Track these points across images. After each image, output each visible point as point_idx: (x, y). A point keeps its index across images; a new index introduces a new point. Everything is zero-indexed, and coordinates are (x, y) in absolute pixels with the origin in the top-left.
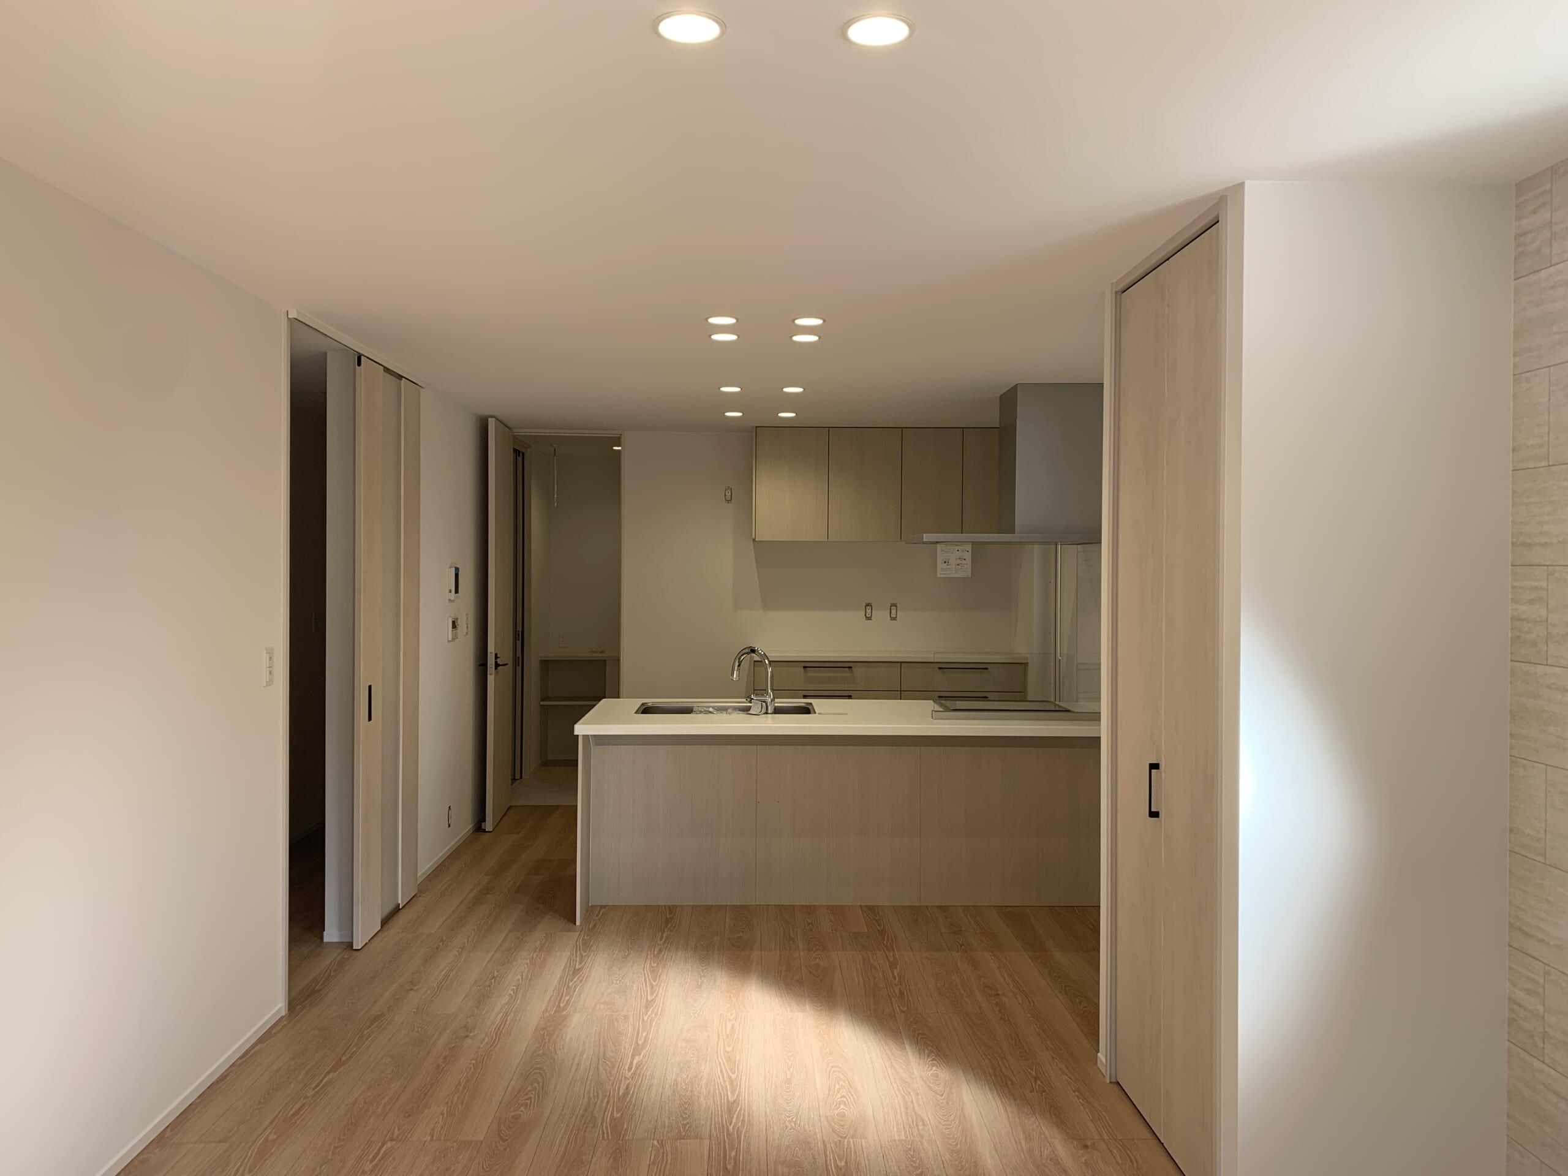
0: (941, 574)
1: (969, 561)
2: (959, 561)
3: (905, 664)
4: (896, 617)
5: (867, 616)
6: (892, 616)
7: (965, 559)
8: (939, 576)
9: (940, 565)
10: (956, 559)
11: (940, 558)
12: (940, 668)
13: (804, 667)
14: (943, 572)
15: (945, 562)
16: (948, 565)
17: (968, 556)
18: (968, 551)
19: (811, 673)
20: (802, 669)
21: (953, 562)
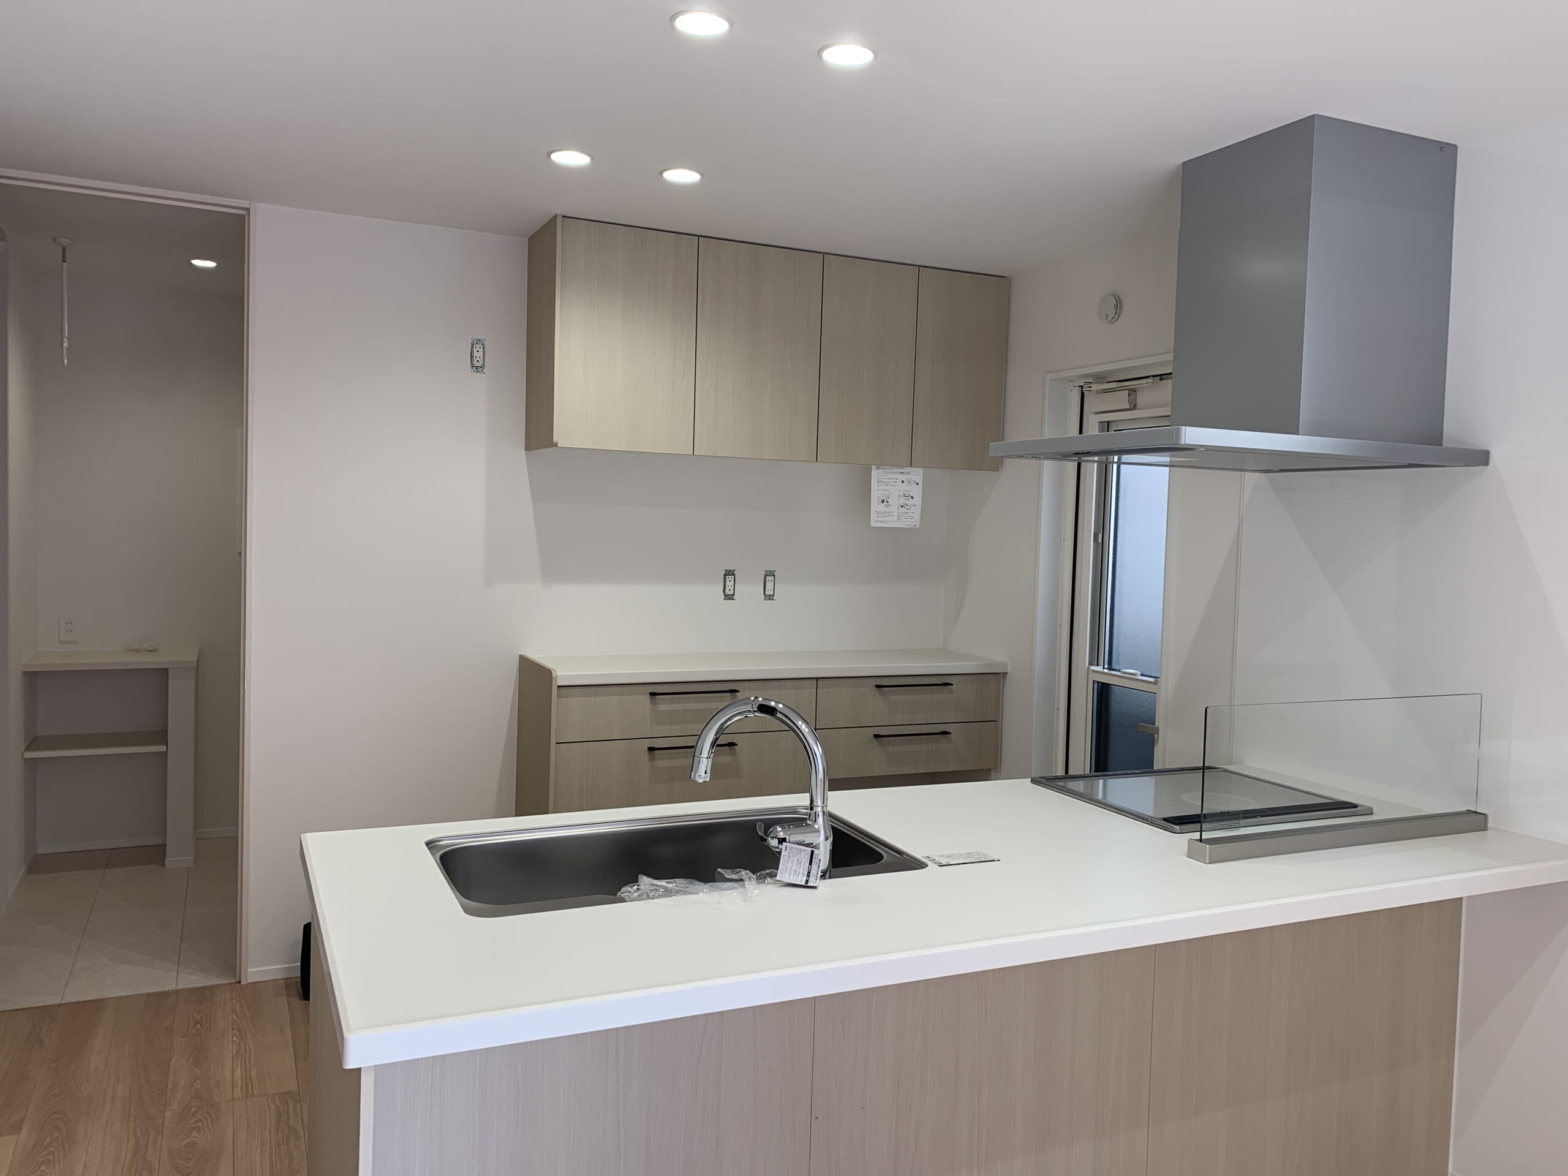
0: (877, 521)
1: (918, 500)
2: (903, 500)
3: (825, 682)
4: (773, 595)
5: (728, 592)
6: (767, 593)
7: (912, 498)
8: (873, 524)
9: (875, 506)
10: (899, 496)
11: (876, 494)
12: (878, 686)
13: (653, 694)
14: (879, 519)
15: (883, 501)
16: (886, 506)
17: (917, 492)
18: (917, 484)
19: (665, 705)
20: (648, 696)
21: (894, 502)
